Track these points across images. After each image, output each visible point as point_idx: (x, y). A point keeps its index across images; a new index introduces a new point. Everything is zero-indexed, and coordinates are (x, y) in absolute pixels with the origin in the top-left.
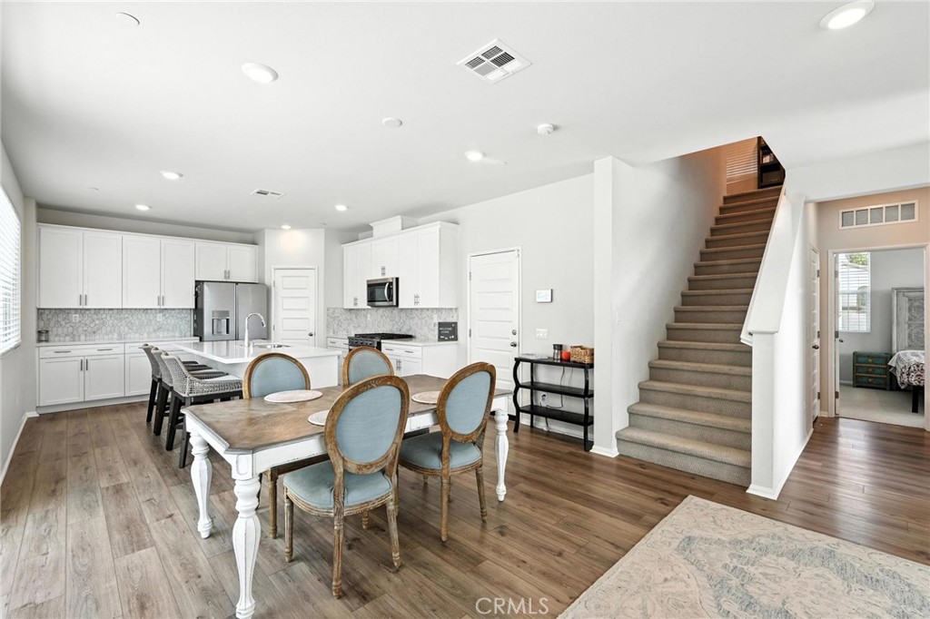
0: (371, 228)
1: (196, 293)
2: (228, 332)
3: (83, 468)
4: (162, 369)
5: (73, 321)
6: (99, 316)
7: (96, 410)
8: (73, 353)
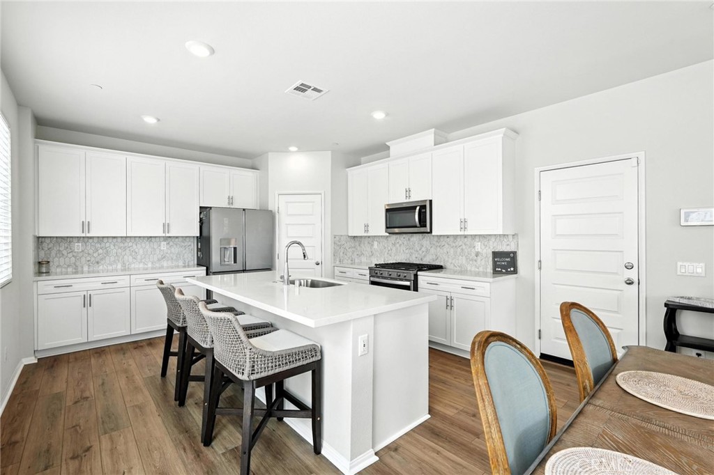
0: (388, 148)
1: (201, 220)
2: (235, 262)
5: (76, 250)
6: (103, 245)
7: (100, 352)
8: (75, 287)
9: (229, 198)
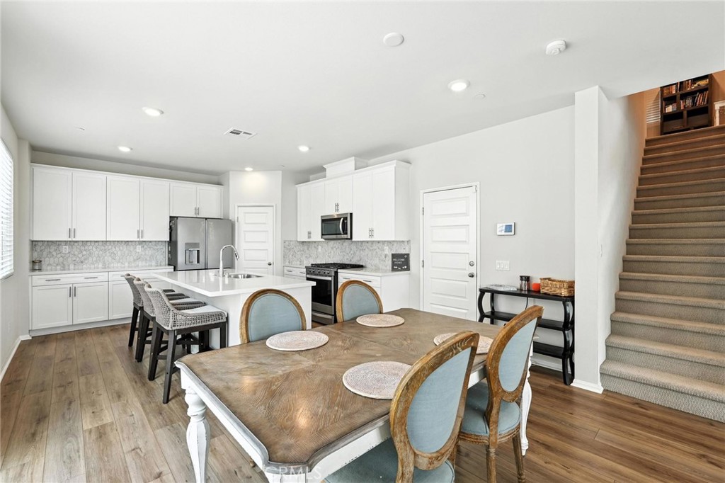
0: (324, 170)
1: (171, 227)
2: (198, 262)
3: (67, 402)
4: (143, 298)
5: (64, 252)
6: (86, 248)
7: (83, 333)
8: (63, 281)
9: (195, 209)
